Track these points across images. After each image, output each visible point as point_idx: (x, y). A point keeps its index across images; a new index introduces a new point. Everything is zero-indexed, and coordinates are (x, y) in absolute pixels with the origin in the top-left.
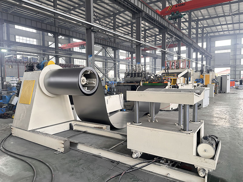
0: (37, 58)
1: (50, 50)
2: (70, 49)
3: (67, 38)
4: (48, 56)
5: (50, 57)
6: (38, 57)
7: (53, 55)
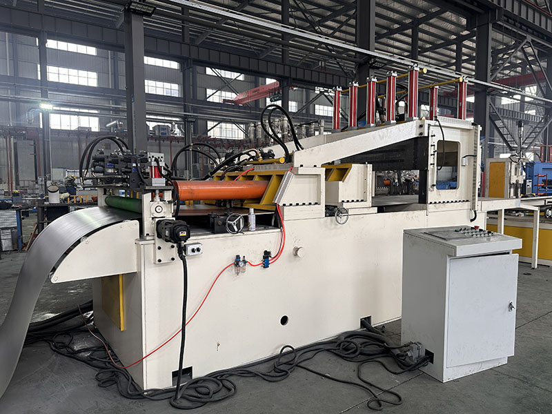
0: (170, 125)
1: (209, 108)
2: (257, 102)
3: (251, 78)
4: (204, 122)
5: (208, 125)
6: (171, 123)
7: (216, 121)
